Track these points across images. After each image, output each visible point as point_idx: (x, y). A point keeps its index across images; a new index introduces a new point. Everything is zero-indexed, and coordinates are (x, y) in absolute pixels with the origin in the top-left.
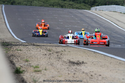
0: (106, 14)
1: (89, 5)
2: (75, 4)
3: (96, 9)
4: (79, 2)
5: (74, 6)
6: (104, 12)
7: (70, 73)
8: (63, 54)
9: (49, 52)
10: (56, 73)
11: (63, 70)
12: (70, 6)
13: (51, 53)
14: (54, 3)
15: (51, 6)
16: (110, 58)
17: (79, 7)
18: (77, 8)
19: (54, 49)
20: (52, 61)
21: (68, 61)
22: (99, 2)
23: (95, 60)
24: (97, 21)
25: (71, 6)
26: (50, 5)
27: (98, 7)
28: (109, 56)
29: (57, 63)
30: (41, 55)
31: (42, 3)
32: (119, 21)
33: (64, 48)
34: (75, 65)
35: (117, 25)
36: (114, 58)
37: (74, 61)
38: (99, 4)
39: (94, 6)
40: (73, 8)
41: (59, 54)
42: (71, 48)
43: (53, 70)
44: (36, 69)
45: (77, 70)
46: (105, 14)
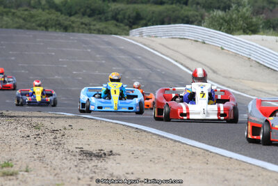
0: (163, 45)
1: (126, 25)
2: (95, 23)
3: (141, 34)
4: (103, 18)
5: (92, 27)
6: (158, 40)
7: (81, 176)
8: (66, 136)
9: (35, 132)
10: (51, 178)
11: (66, 170)
12: (83, 28)
13: (40, 132)
14: (48, 20)
15: (42, 28)
16: (172, 142)
17: (105, 30)
18: (100, 32)
19: (47, 123)
20: (41, 151)
21: (78, 150)
22: (148, 19)
23: (138, 148)
24: (144, 60)
25: (87, 28)
26: (40, 25)
27: (144, 29)
28: (168, 139)
29: (53, 155)
30: (18, 138)
31: (22, 21)
32: (192, 59)
33: (70, 122)
34: (94, 158)
35: (187, 68)
36: (179, 142)
37: (91, 150)
38: (149, 21)
39: (136, 26)
40: (90, 31)
41: (58, 135)
42: (86, 120)
43: (43, 172)
44: (5, 170)
45: (97, 171)
46: (160, 44)
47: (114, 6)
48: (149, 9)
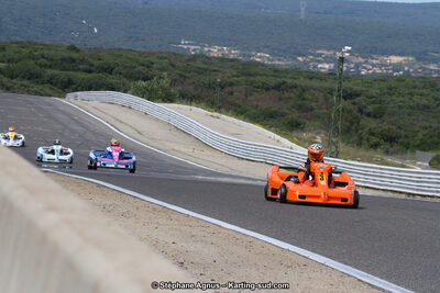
3: (76, 97)
6: (91, 103)
24: (80, 120)
32: (121, 121)
40: (29, 92)
46: (93, 107)
47: (49, 72)
48: (80, 76)
